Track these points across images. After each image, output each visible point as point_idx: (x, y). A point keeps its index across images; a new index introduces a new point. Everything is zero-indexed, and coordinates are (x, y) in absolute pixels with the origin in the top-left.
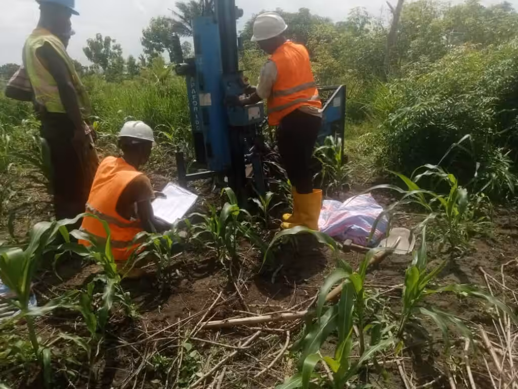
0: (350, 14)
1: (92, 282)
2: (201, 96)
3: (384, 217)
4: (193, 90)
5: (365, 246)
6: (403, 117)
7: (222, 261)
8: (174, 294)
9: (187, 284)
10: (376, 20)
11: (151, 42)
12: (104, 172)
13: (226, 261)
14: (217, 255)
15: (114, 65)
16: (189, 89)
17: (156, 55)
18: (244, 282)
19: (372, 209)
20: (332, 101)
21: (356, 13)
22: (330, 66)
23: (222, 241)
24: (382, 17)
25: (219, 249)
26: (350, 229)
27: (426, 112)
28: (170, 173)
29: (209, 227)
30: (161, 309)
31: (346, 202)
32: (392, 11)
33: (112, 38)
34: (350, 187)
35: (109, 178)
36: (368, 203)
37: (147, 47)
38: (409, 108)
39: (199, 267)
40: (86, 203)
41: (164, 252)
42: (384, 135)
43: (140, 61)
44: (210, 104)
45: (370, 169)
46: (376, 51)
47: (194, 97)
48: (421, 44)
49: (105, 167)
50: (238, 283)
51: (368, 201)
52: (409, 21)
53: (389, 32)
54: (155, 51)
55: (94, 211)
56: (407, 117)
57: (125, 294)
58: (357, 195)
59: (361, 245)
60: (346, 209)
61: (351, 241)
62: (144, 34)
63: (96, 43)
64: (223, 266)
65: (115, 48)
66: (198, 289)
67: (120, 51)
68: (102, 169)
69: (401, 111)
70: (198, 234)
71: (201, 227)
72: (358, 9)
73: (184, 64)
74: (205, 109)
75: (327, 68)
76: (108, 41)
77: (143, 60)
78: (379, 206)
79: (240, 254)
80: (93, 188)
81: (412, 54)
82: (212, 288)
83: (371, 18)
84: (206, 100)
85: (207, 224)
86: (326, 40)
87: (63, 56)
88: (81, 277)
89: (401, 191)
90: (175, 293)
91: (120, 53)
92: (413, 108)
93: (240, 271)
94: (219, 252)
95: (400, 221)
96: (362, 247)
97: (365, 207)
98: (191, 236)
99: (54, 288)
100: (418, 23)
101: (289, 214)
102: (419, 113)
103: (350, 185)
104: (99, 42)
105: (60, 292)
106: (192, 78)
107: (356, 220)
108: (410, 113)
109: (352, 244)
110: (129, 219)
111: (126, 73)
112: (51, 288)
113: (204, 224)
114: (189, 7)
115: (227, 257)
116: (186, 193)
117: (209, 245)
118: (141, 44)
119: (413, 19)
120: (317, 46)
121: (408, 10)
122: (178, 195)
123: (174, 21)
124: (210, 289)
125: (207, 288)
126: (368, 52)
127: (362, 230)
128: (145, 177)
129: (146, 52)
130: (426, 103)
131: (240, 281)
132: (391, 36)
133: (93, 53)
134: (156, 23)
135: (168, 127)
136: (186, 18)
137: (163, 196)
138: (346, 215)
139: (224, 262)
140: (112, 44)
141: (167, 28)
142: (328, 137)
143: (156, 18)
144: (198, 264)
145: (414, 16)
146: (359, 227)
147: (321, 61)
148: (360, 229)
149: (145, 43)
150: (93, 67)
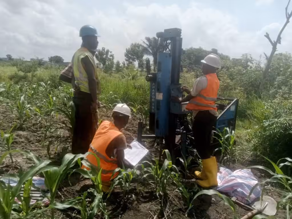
0: (242, 57)
1: (86, 192)
2: (157, 94)
3: (258, 187)
4: (153, 90)
5: (244, 204)
6: (273, 124)
7: (157, 194)
8: (128, 209)
9: (137, 204)
10: (257, 62)
11: (130, 55)
12: (103, 129)
13: (160, 195)
14: (155, 190)
15: (109, 64)
16: (151, 89)
17: (131, 63)
18: (169, 212)
19: (251, 180)
20: (230, 107)
21: (245, 57)
22: (227, 84)
23: (159, 182)
24: (260, 61)
25: (156, 186)
26: (236, 190)
27: (287, 124)
28: (132, 131)
29: (153, 171)
30: (121, 217)
31: (235, 172)
32: (267, 58)
33: (110, 51)
34: (236, 161)
35: (105, 133)
36: (249, 176)
37: (127, 57)
38: (276, 120)
39: (144, 195)
40: (90, 144)
41: (127, 181)
42: (260, 132)
43: (122, 64)
44: (162, 99)
45: (249, 152)
46: (256, 80)
47: (153, 93)
48: (283, 80)
49: (103, 126)
50: (166, 212)
51: (249, 174)
52: (277, 65)
53: (264, 70)
54: (131, 61)
55: (94, 150)
56: (275, 125)
57: (103, 204)
58: (242, 168)
59: (242, 203)
60: (235, 177)
61: (236, 198)
62: (127, 51)
63: (102, 52)
64: (158, 198)
65: (111, 56)
66: (142, 210)
67: (113, 58)
68: (102, 127)
69: (272, 121)
70: (147, 175)
71: (149, 171)
72: (246, 54)
73: (151, 76)
74: (158, 102)
75: (225, 84)
76: (108, 51)
77: (124, 64)
78: (255, 179)
79: (168, 192)
80: (95, 137)
81: (277, 84)
82: (151, 211)
83: (254, 60)
84: (160, 96)
85: (152, 170)
86: (226, 69)
87: (93, 63)
88: (79, 185)
89: (272, 173)
90: (130, 209)
91: (113, 59)
92: (279, 120)
93: (168, 204)
94: (156, 188)
95: (267, 190)
96: (243, 204)
97: (247, 178)
98: (143, 175)
99: (65, 189)
100: (281, 67)
101: (199, 172)
102: (283, 124)
103: (236, 160)
104: (103, 51)
105: (68, 192)
106: (154, 83)
107: (240, 185)
108: (277, 123)
109: (237, 201)
110: (110, 157)
111: (114, 69)
112: (63, 188)
113: (151, 169)
114: (152, 40)
115: (160, 192)
116: (142, 147)
117: (152, 182)
118: (124, 56)
119: (278, 64)
120: (220, 72)
121: (276, 59)
122: (138, 148)
123: (143, 46)
124: (149, 211)
125: (148, 210)
126: (250, 79)
127: (244, 193)
128: (123, 136)
129: (126, 60)
130: (288, 119)
131: (167, 210)
132: (266, 73)
133: (99, 57)
134: (134, 46)
135: (134, 104)
136: (149, 46)
137: (130, 147)
138: (234, 180)
139: (158, 195)
140: (109, 54)
141: (139, 50)
142: (226, 128)
143: (134, 44)
144: (143, 193)
145: (280, 63)
146: (242, 190)
147: (222, 80)
148: (242, 192)
149: (126, 55)
150: (98, 64)
